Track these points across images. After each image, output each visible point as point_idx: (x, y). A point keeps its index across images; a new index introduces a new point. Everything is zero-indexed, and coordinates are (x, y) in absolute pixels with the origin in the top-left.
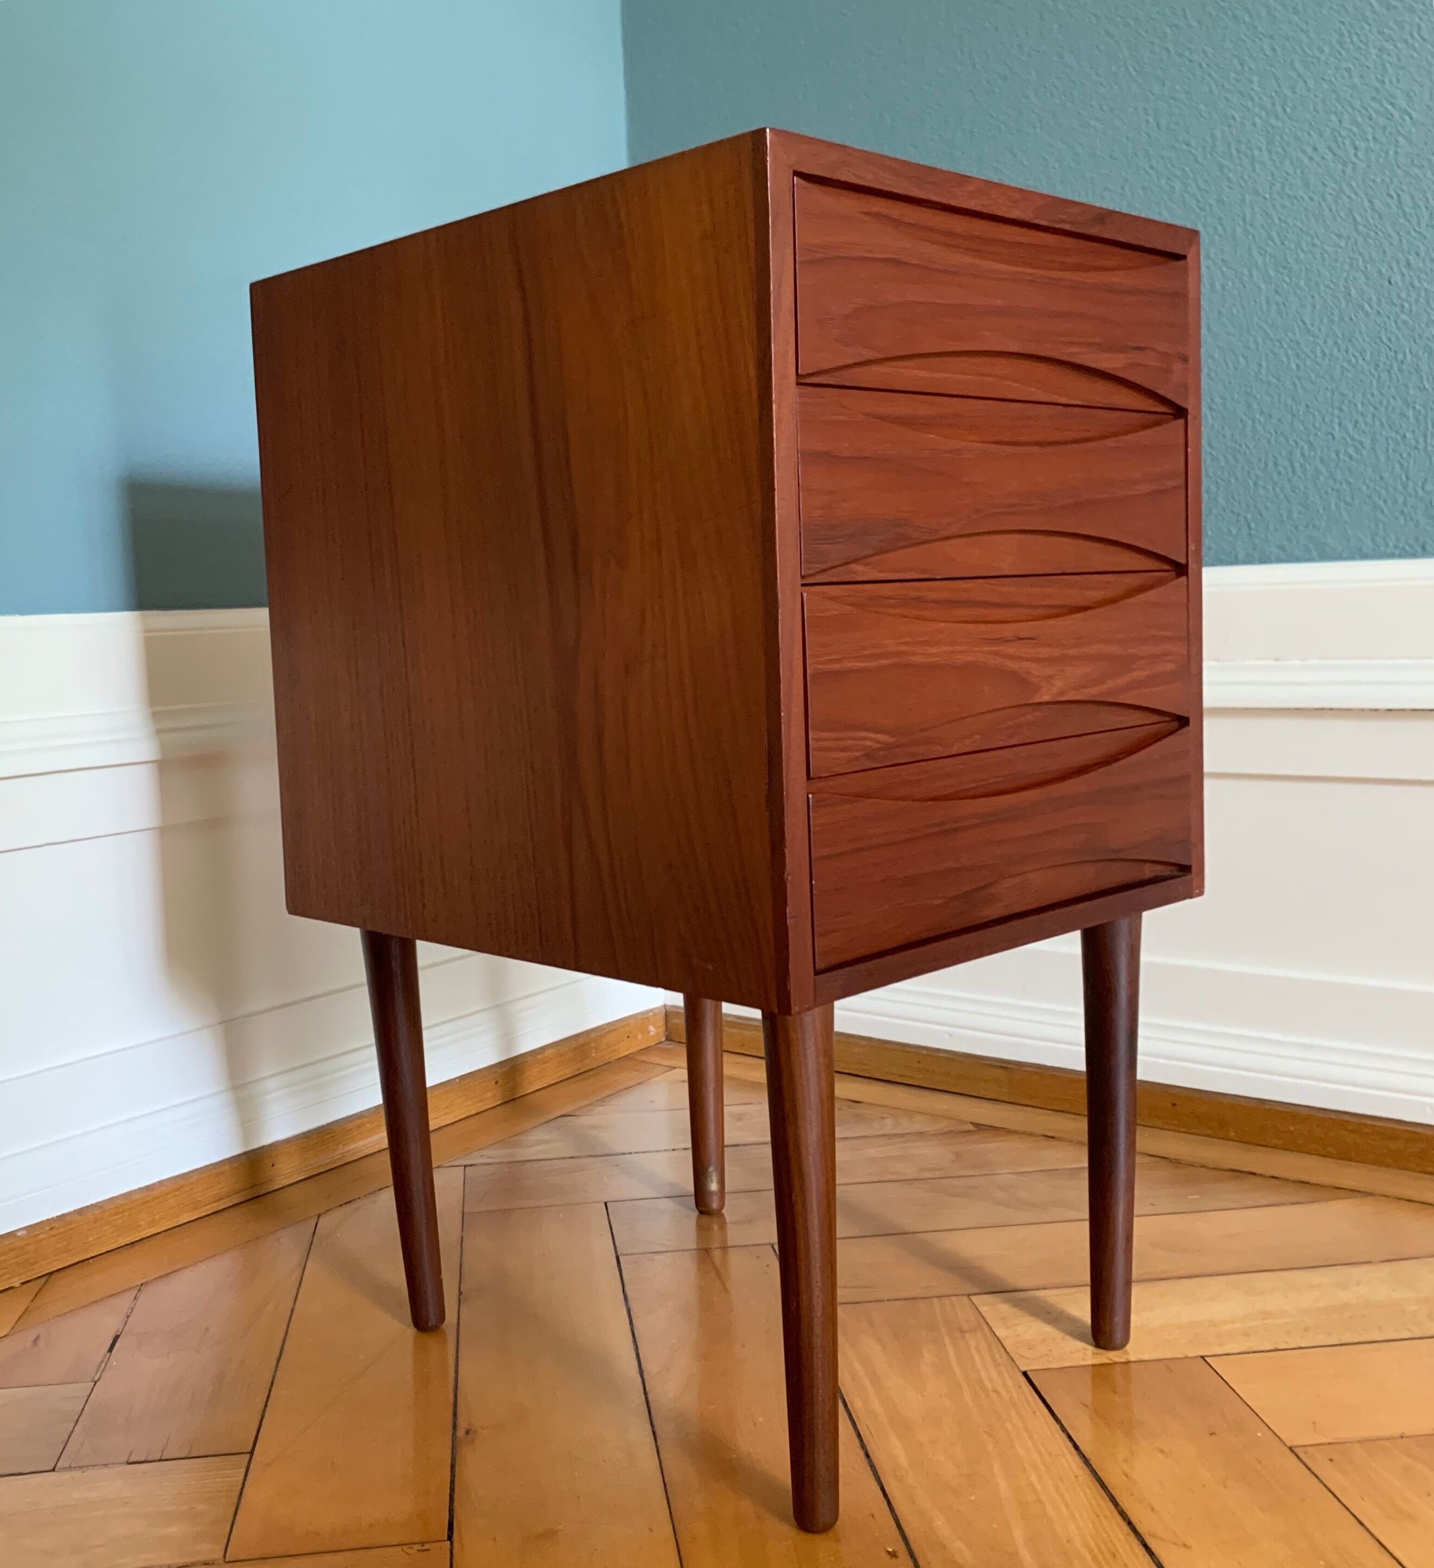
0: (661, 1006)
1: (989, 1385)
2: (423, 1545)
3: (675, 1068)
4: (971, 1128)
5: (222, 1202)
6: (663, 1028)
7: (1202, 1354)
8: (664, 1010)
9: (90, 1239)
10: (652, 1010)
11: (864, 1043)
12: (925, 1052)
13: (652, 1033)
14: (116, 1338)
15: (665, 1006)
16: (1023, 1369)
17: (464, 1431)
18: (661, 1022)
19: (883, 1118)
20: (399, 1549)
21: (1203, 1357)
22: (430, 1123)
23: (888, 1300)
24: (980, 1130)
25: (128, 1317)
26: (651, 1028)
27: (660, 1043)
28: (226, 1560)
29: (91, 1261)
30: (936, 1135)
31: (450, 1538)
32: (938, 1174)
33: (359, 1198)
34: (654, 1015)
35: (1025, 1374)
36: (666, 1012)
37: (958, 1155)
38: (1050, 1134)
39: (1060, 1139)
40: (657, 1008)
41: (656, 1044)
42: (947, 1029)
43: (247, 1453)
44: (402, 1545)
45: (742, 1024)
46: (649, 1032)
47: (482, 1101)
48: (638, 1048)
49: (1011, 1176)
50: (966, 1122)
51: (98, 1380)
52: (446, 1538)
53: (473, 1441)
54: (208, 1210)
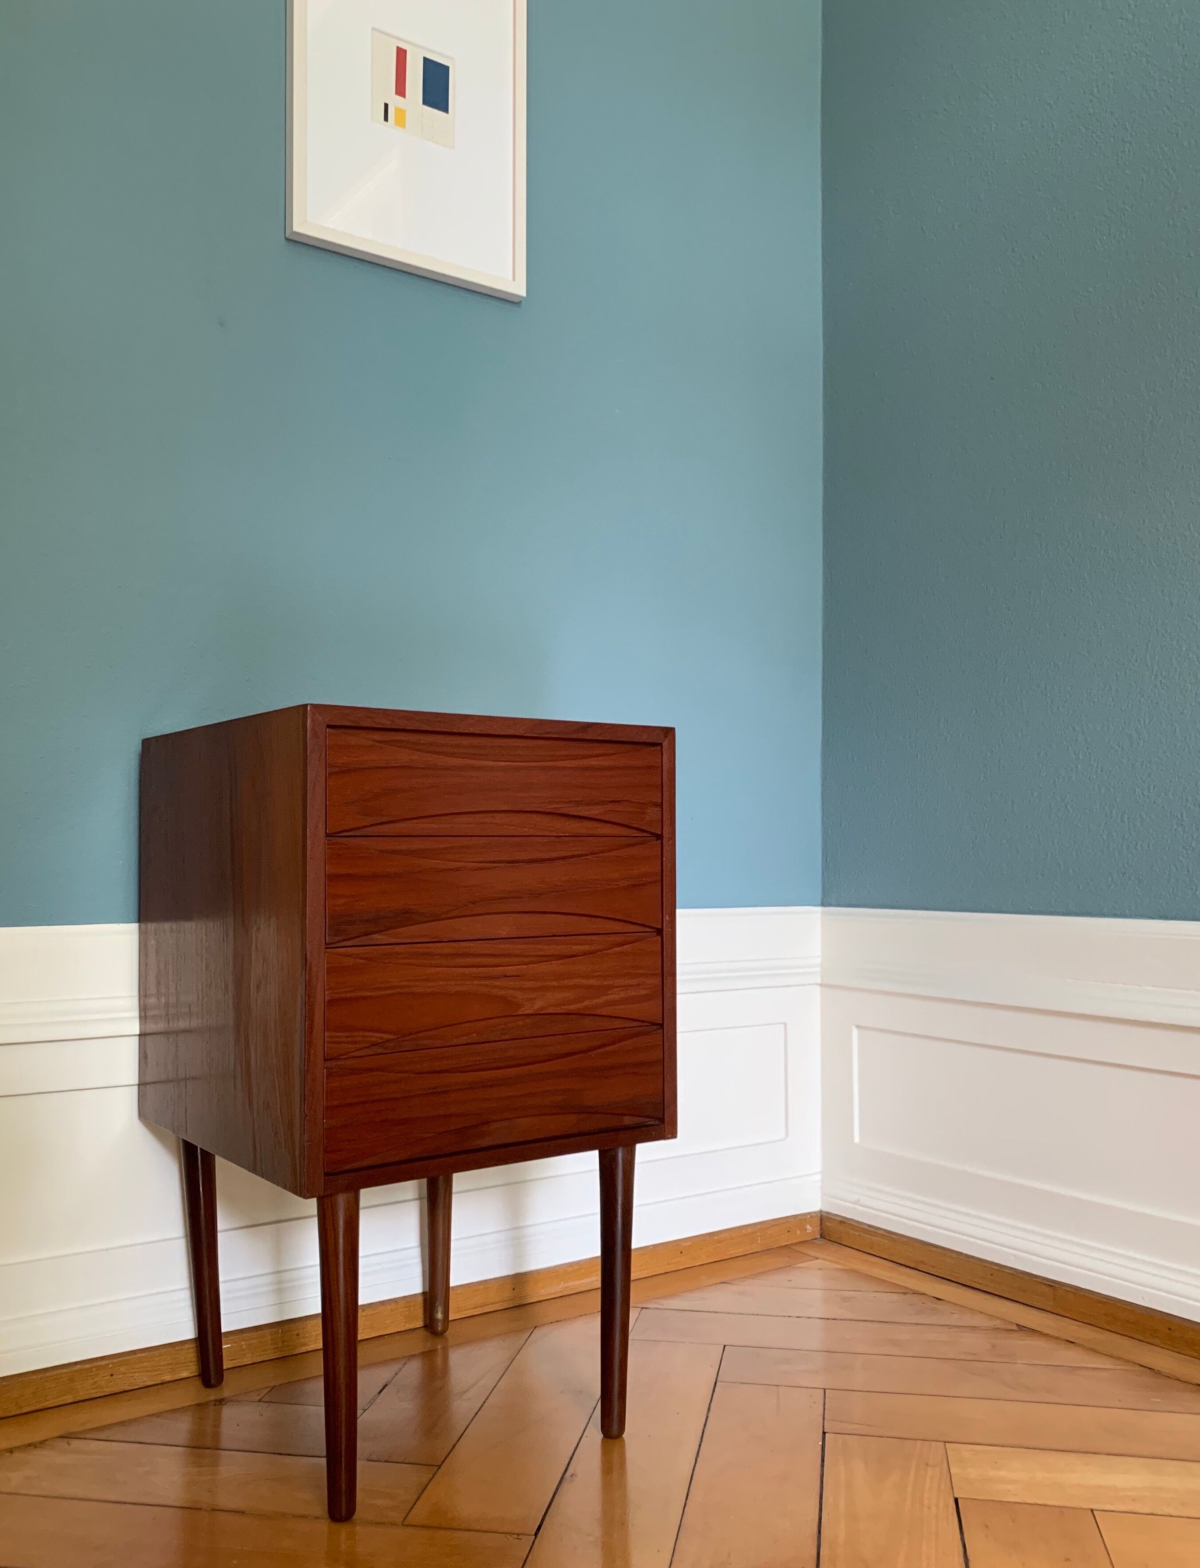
0: (818, 1211)
1: (926, 1502)
2: (518, 1536)
3: (818, 1258)
4: (1015, 1328)
5: (476, 1310)
6: (819, 1228)
7: (1093, 1507)
8: (820, 1215)
9: (388, 1322)
10: (809, 1213)
11: (954, 1255)
12: (996, 1268)
13: (808, 1231)
14: (386, 1385)
15: (821, 1211)
16: (956, 1496)
17: (570, 1474)
18: (817, 1222)
19: (952, 1313)
20: (503, 1535)
21: (1092, 1510)
22: (632, 1274)
23: (886, 1437)
24: (1021, 1330)
25: (396, 1374)
26: (808, 1227)
27: (816, 1239)
28: (405, 1523)
29: (386, 1337)
30: (987, 1329)
31: (536, 1534)
32: (971, 1358)
33: (565, 1319)
34: (811, 1217)
35: (956, 1500)
36: (821, 1216)
37: (994, 1346)
38: (1071, 1340)
39: (1078, 1345)
40: (815, 1212)
41: (812, 1240)
42: (1014, 1252)
43: (437, 1466)
44: (506, 1533)
45: (872, 1232)
46: (806, 1230)
47: (669, 1264)
48: (795, 1241)
49: (1025, 1366)
50: (1011, 1323)
51: (367, 1410)
52: (533, 1534)
53: (573, 1481)
54: (466, 1314)
